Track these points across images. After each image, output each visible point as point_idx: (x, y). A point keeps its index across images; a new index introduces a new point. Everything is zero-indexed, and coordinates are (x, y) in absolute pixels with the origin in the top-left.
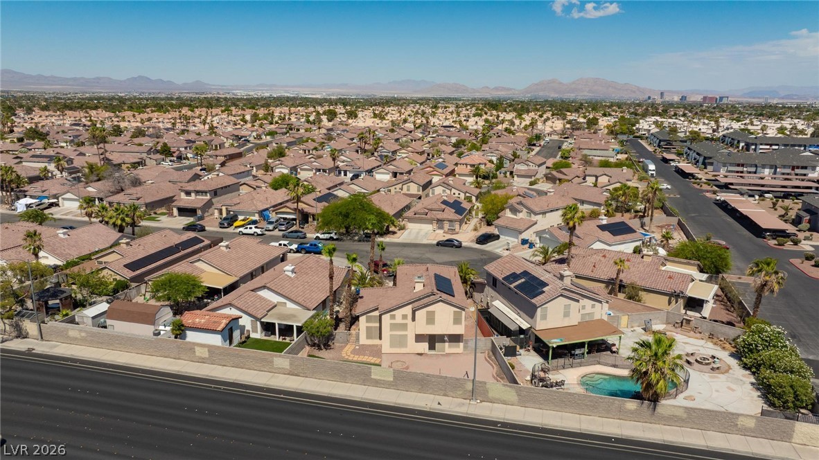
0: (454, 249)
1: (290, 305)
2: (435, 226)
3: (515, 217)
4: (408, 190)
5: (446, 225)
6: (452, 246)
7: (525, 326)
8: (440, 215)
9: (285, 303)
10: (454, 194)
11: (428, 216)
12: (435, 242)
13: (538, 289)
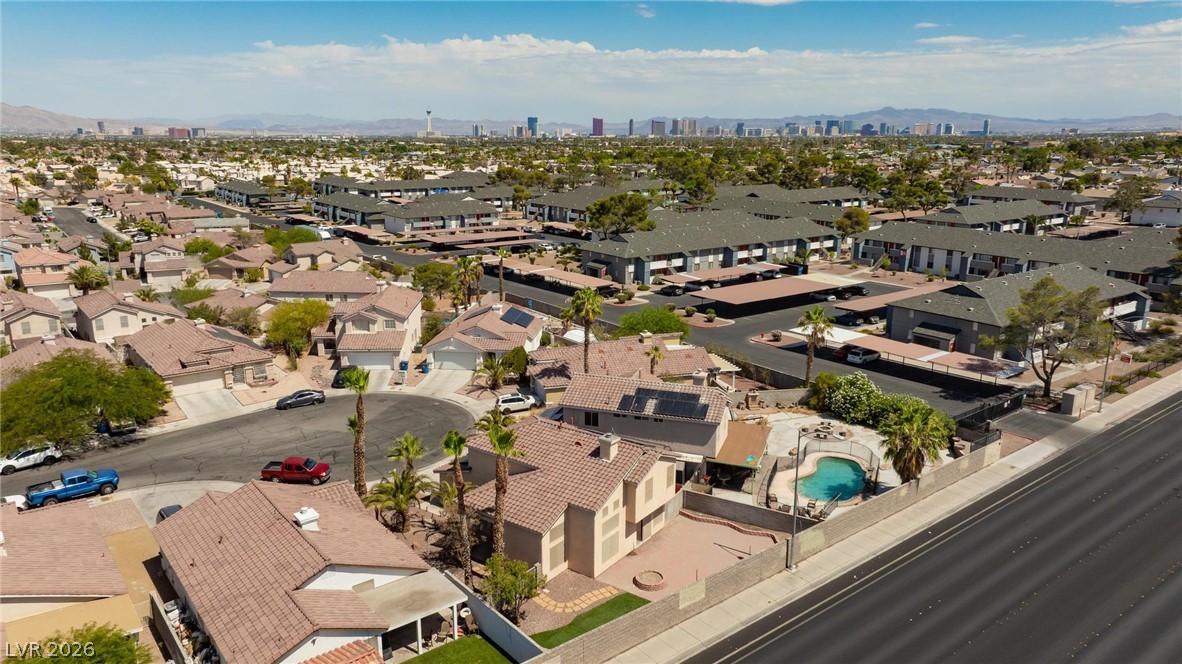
2: (230, 378)
3: (366, 332)
5: (249, 374)
7: (697, 459)
9: (372, 581)
11: (213, 365)
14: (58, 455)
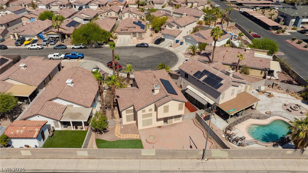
0: (145, 48)
1: (75, 106)
2: (132, 35)
3: (171, 29)
4: (111, 15)
5: (137, 35)
6: (145, 47)
7: (212, 102)
8: (134, 30)
9: (72, 105)
10: (134, 16)
11: (128, 31)
12: (135, 45)
13: (218, 82)
14: (83, 47)
